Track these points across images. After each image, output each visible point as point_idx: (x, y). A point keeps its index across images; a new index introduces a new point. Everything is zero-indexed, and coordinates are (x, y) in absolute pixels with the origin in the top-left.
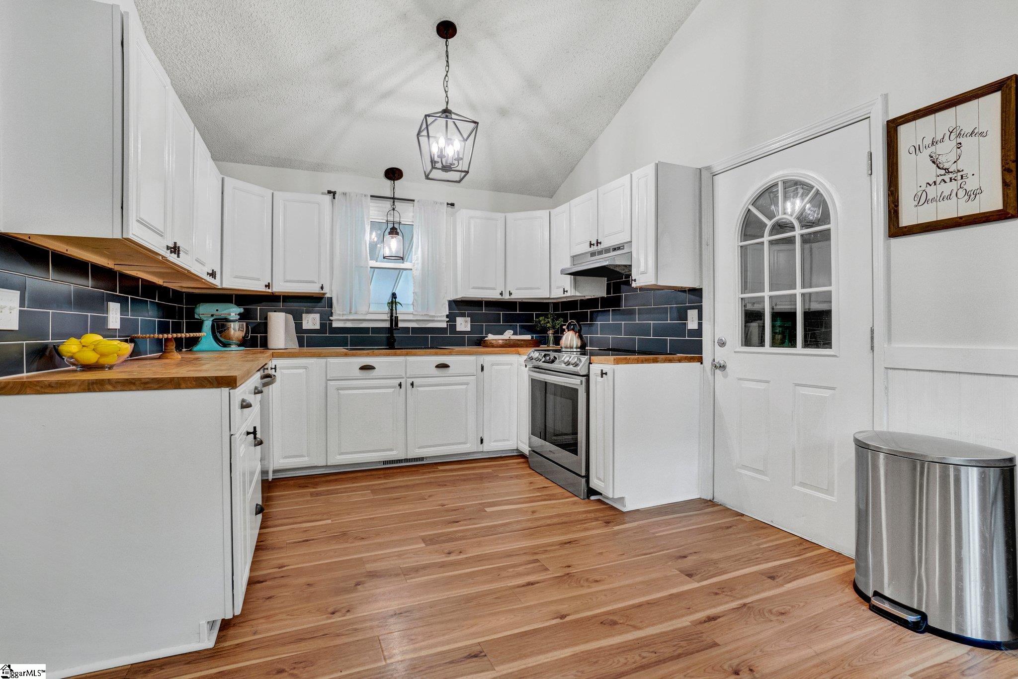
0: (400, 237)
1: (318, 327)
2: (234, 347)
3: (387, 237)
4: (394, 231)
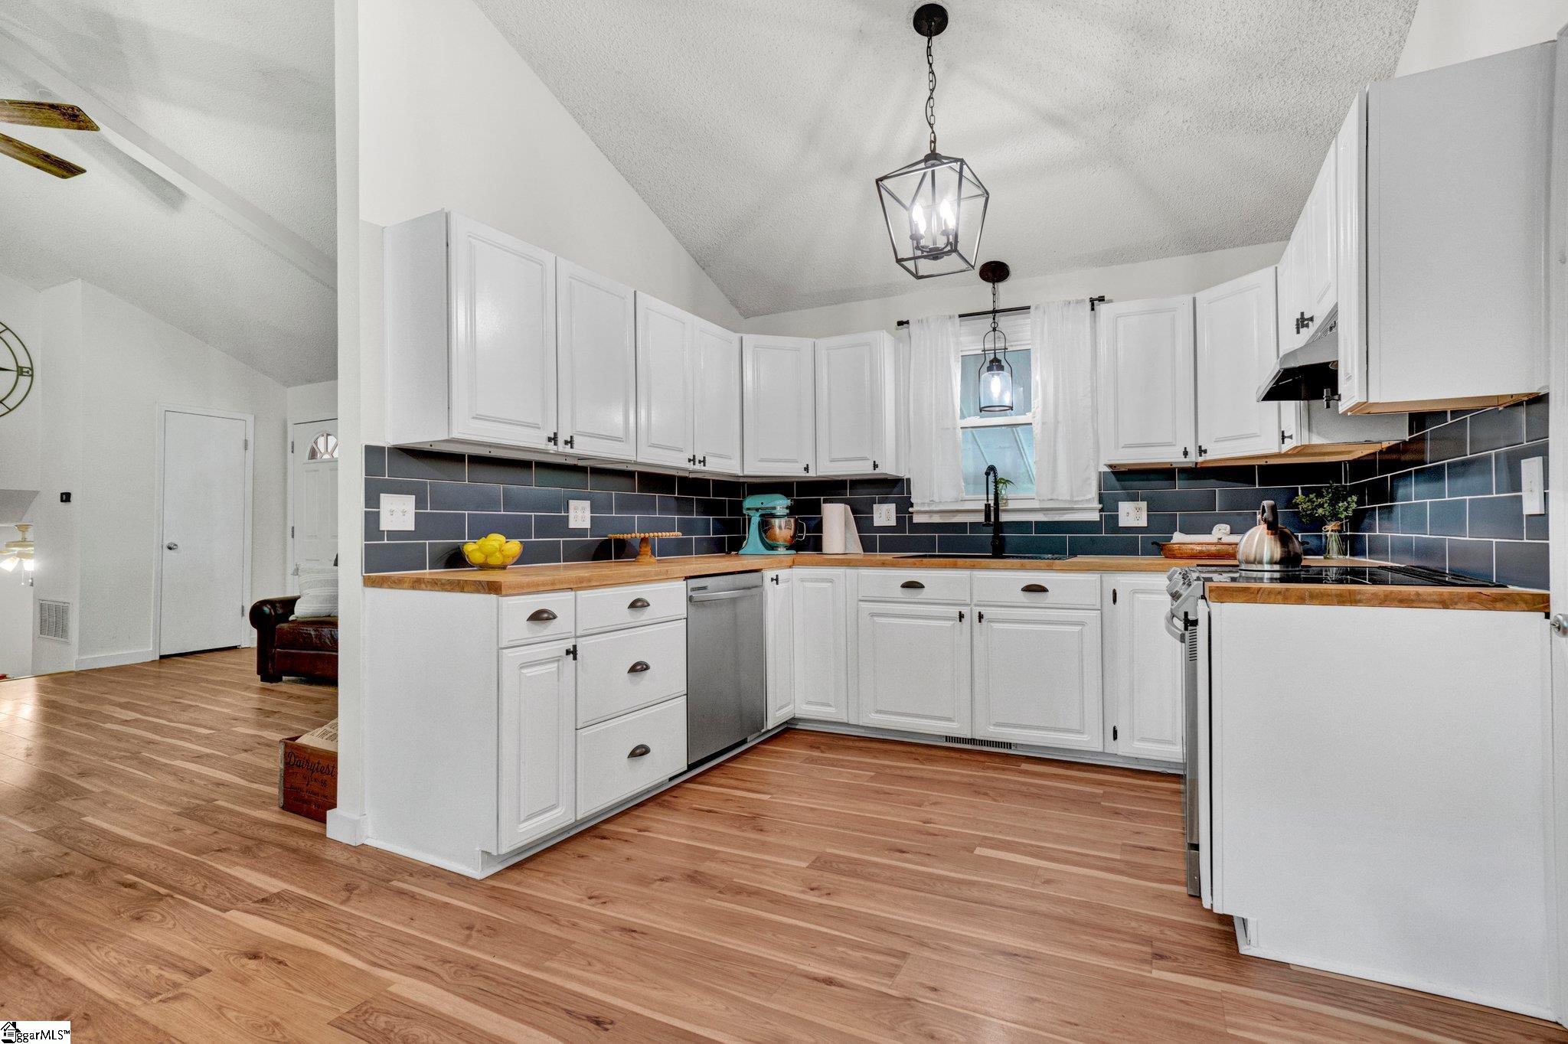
0: (1006, 373)
1: (893, 523)
2: (782, 551)
3: (985, 375)
4: (996, 365)
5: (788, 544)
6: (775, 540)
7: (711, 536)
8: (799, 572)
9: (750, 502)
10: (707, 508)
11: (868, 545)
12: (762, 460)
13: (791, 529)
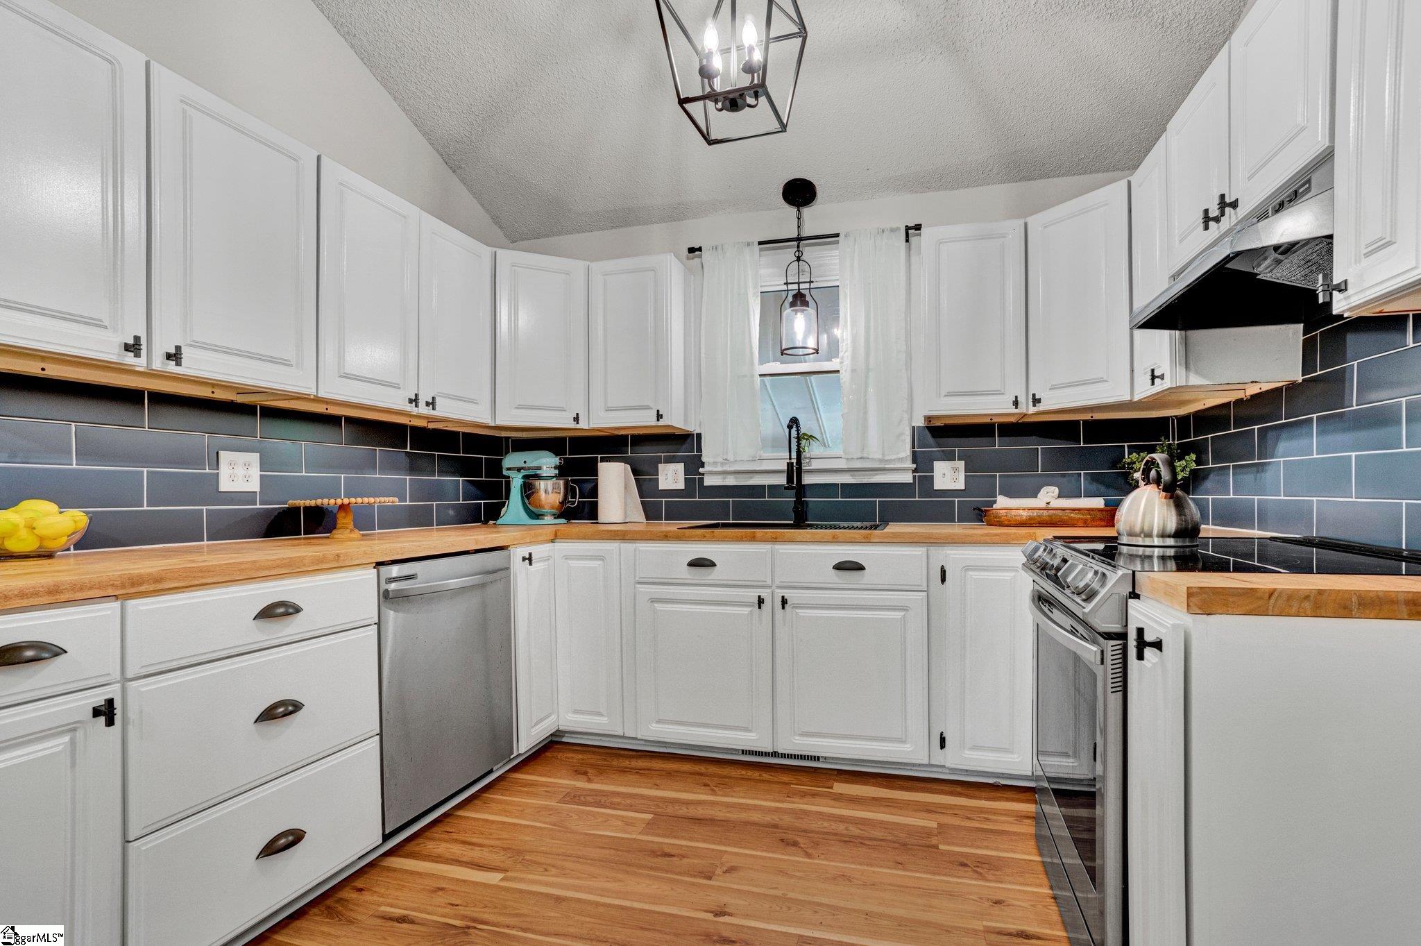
0: (811, 311)
1: (681, 486)
2: (549, 520)
3: (788, 311)
4: (799, 299)
5: (555, 511)
6: (541, 506)
7: (461, 502)
8: (563, 547)
9: (511, 460)
10: (465, 468)
11: (651, 513)
12: (519, 407)
13: (560, 493)
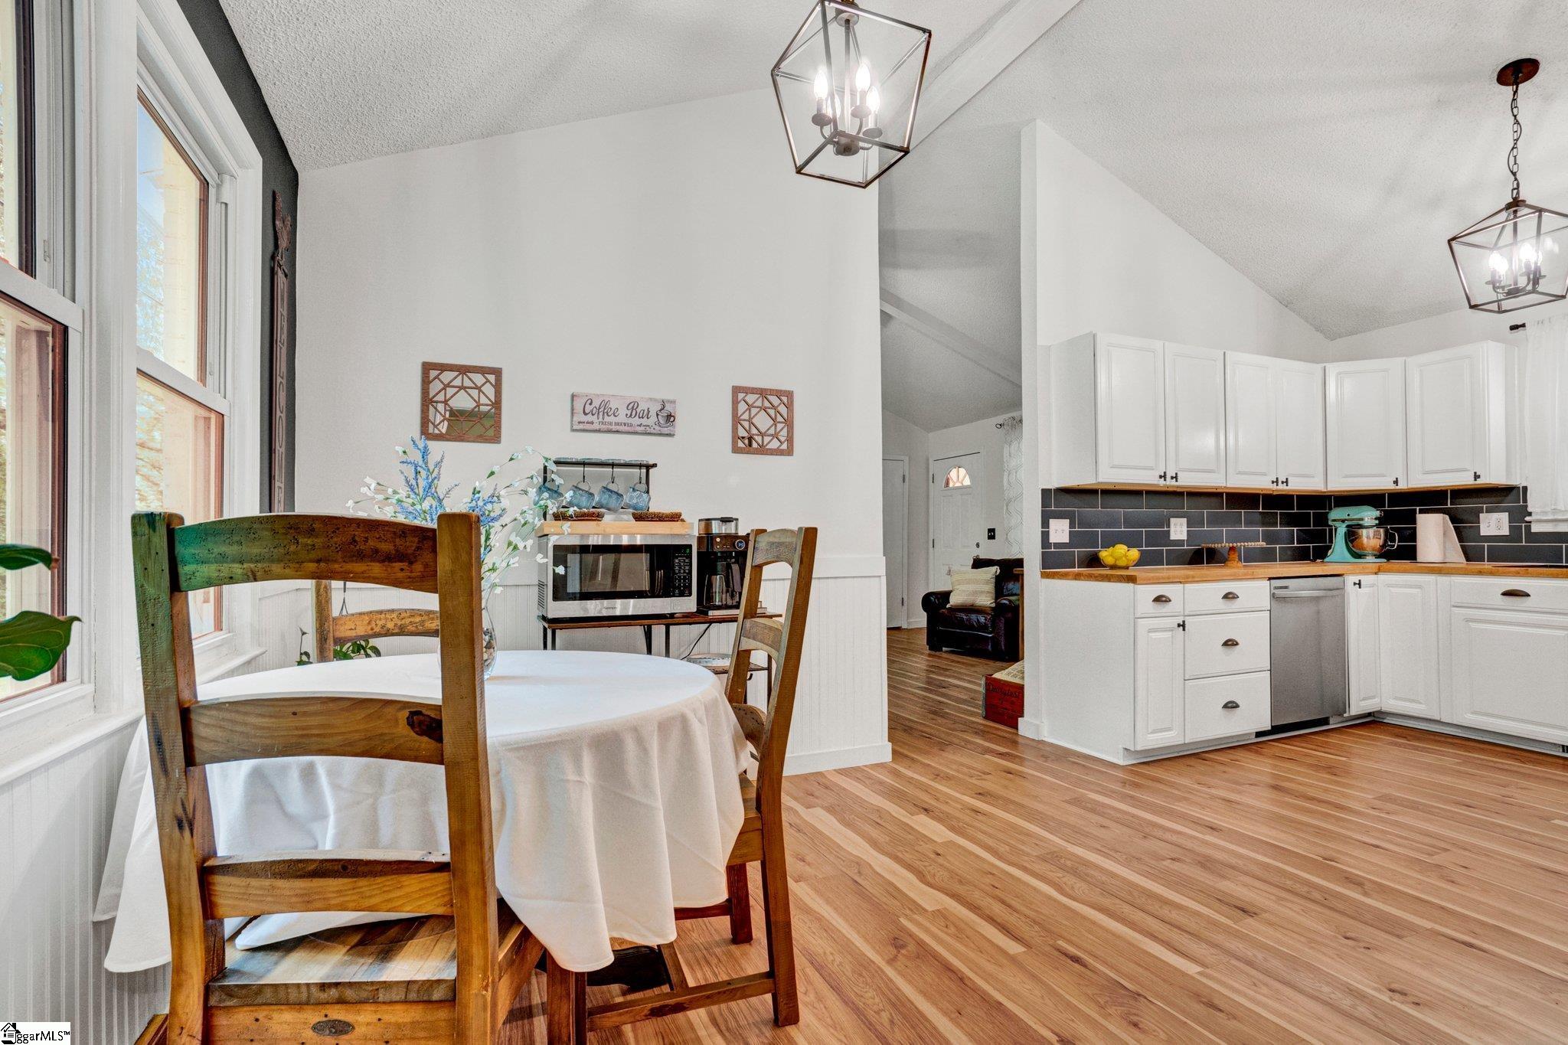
1: (1506, 532)
5: (1376, 553)
6: (1363, 548)
7: (1296, 545)
8: (1383, 578)
9: (1336, 514)
10: (1290, 520)
11: (1470, 555)
12: (1347, 476)
13: (1380, 539)
